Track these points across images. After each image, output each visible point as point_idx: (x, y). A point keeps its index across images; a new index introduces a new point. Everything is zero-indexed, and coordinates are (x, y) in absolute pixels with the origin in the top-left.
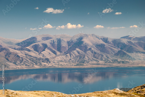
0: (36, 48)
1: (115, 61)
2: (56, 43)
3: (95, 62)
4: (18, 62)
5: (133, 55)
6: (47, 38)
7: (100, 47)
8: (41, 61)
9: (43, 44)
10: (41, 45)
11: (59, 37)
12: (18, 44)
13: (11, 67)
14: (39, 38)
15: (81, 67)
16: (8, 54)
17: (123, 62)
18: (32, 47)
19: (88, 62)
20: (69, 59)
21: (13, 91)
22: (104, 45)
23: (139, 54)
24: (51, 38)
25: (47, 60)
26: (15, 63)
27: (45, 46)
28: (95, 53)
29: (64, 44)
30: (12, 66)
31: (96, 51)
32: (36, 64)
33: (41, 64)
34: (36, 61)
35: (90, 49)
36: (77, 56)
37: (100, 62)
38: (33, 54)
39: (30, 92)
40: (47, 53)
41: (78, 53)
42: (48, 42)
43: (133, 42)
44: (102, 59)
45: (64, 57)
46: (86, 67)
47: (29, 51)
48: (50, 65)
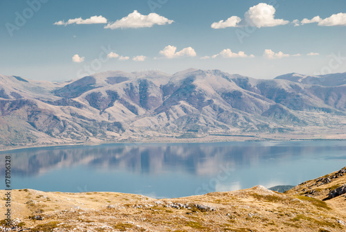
0: (94, 101)
1: (264, 127)
2: (137, 91)
3: (220, 130)
4: (57, 130)
5: (302, 114)
6: (118, 79)
7: (232, 97)
8: (105, 128)
9: (109, 92)
10: (105, 95)
11: (142, 77)
12: (56, 92)
13: (40, 141)
14: (100, 80)
15: (191, 140)
16: (34, 113)
17: (281, 130)
18: (86, 98)
19: (206, 131)
20: (164, 124)
21: (41, 193)
22: (240, 94)
23: (316, 113)
24: (126, 79)
25: (119, 126)
26: (49, 133)
27: (114, 96)
28: (221, 111)
29: (154, 93)
30: (43, 139)
31: (222, 106)
32: (95, 134)
33: (104, 135)
34: (94, 128)
35: (210, 102)
36: (182, 118)
37: (233, 130)
38: (89, 113)
39: (77, 195)
40: (117, 111)
41: (185, 110)
42: (119, 88)
43: (302, 86)
44: (235, 125)
45: (154, 119)
46: (201, 140)
47: (79, 106)
48: (124, 137)
